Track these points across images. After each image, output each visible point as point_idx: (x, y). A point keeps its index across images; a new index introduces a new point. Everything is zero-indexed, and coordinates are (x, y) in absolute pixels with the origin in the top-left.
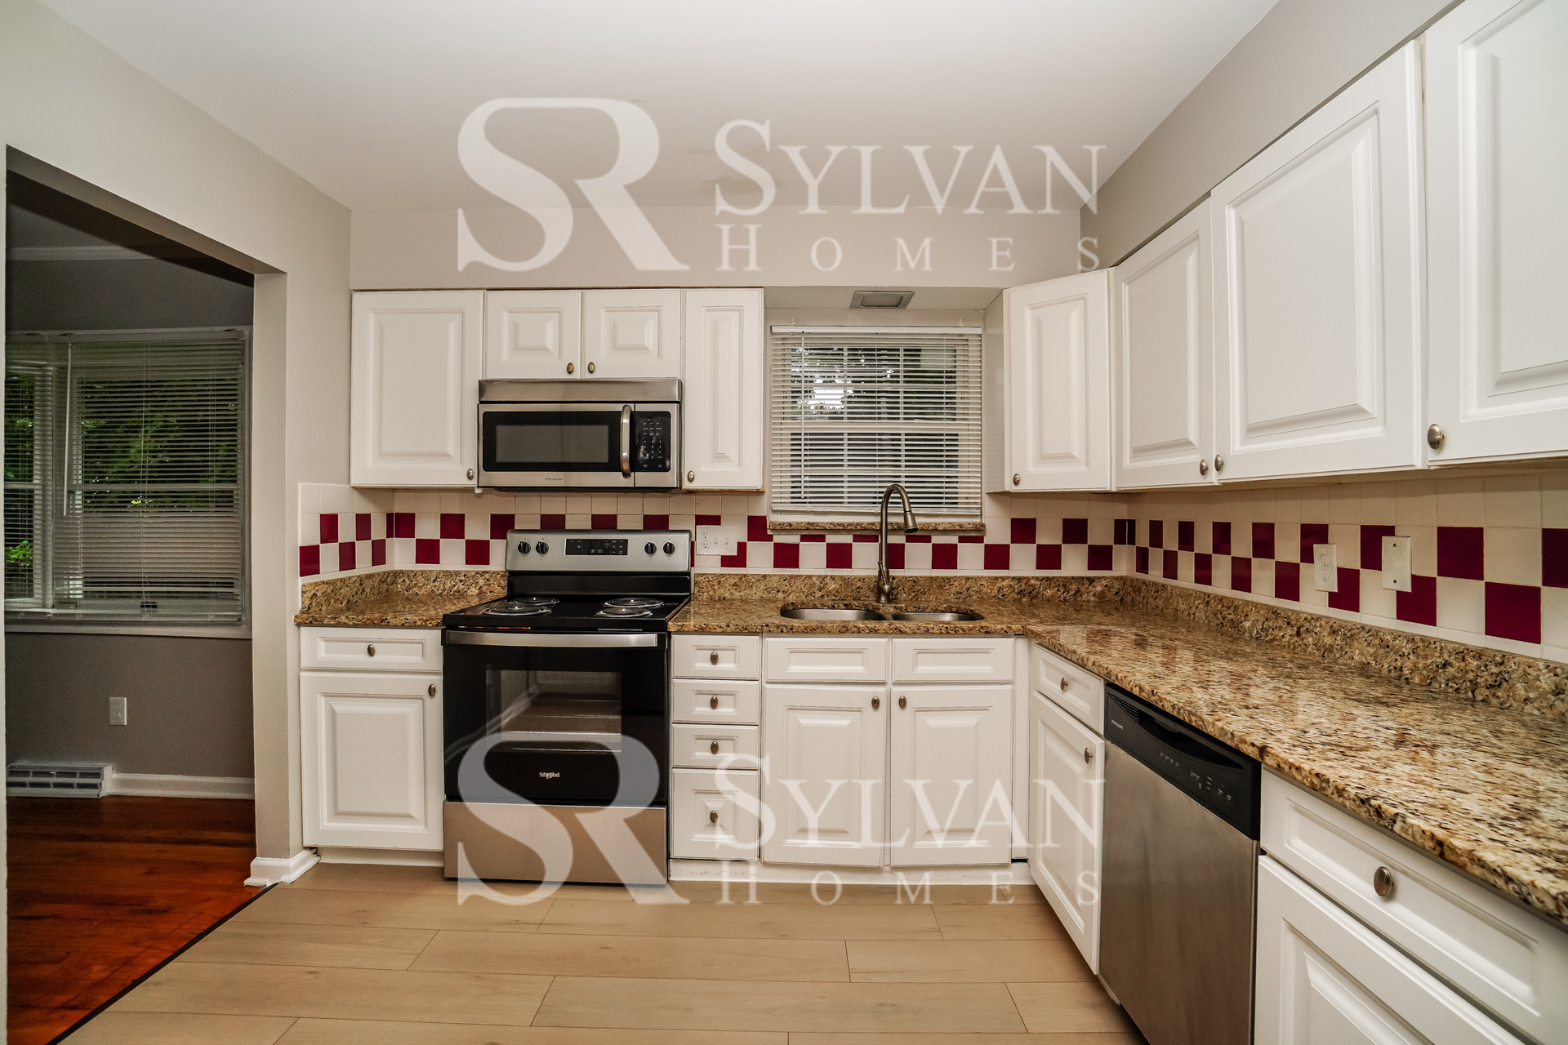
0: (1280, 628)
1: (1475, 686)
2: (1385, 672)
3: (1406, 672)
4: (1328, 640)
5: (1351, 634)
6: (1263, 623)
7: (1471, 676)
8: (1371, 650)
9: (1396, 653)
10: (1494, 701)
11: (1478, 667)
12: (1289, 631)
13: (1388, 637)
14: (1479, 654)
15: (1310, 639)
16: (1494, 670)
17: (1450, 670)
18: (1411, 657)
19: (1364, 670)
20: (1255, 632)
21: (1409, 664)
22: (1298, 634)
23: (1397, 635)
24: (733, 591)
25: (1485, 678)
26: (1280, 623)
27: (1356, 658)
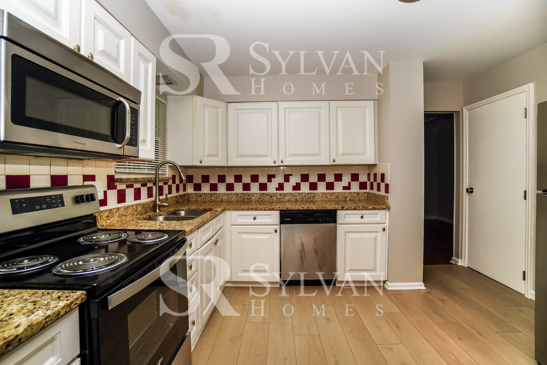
0: (265, 197)
1: (310, 198)
2: (293, 200)
3: (298, 199)
4: (279, 197)
5: (285, 195)
6: (259, 197)
7: (310, 197)
8: (290, 197)
9: (295, 196)
10: (313, 200)
11: (311, 195)
12: (268, 197)
13: (294, 194)
14: (311, 193)
15: (274, 198)
16: (313, 195)
17: (306, 197)
18: (299, 196)
19: (289, 201)
20: (257, 199)
21: (298, 198)
22: (271, 197)
23: (295, 193)
24: (106, 220)
25: (312, 197)
26: (265, 196)
27: (287, 199)
